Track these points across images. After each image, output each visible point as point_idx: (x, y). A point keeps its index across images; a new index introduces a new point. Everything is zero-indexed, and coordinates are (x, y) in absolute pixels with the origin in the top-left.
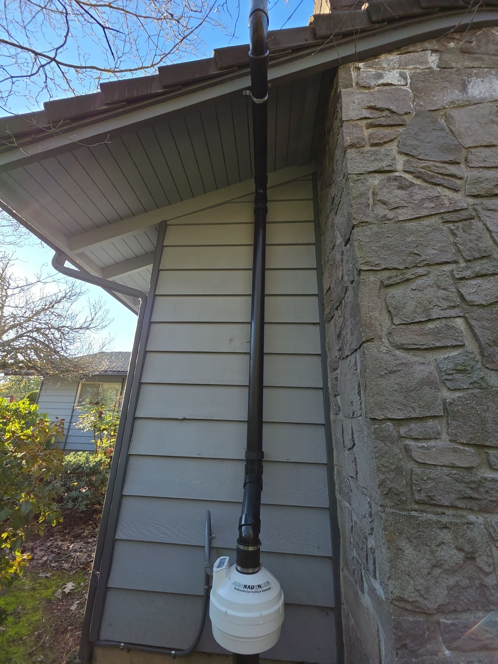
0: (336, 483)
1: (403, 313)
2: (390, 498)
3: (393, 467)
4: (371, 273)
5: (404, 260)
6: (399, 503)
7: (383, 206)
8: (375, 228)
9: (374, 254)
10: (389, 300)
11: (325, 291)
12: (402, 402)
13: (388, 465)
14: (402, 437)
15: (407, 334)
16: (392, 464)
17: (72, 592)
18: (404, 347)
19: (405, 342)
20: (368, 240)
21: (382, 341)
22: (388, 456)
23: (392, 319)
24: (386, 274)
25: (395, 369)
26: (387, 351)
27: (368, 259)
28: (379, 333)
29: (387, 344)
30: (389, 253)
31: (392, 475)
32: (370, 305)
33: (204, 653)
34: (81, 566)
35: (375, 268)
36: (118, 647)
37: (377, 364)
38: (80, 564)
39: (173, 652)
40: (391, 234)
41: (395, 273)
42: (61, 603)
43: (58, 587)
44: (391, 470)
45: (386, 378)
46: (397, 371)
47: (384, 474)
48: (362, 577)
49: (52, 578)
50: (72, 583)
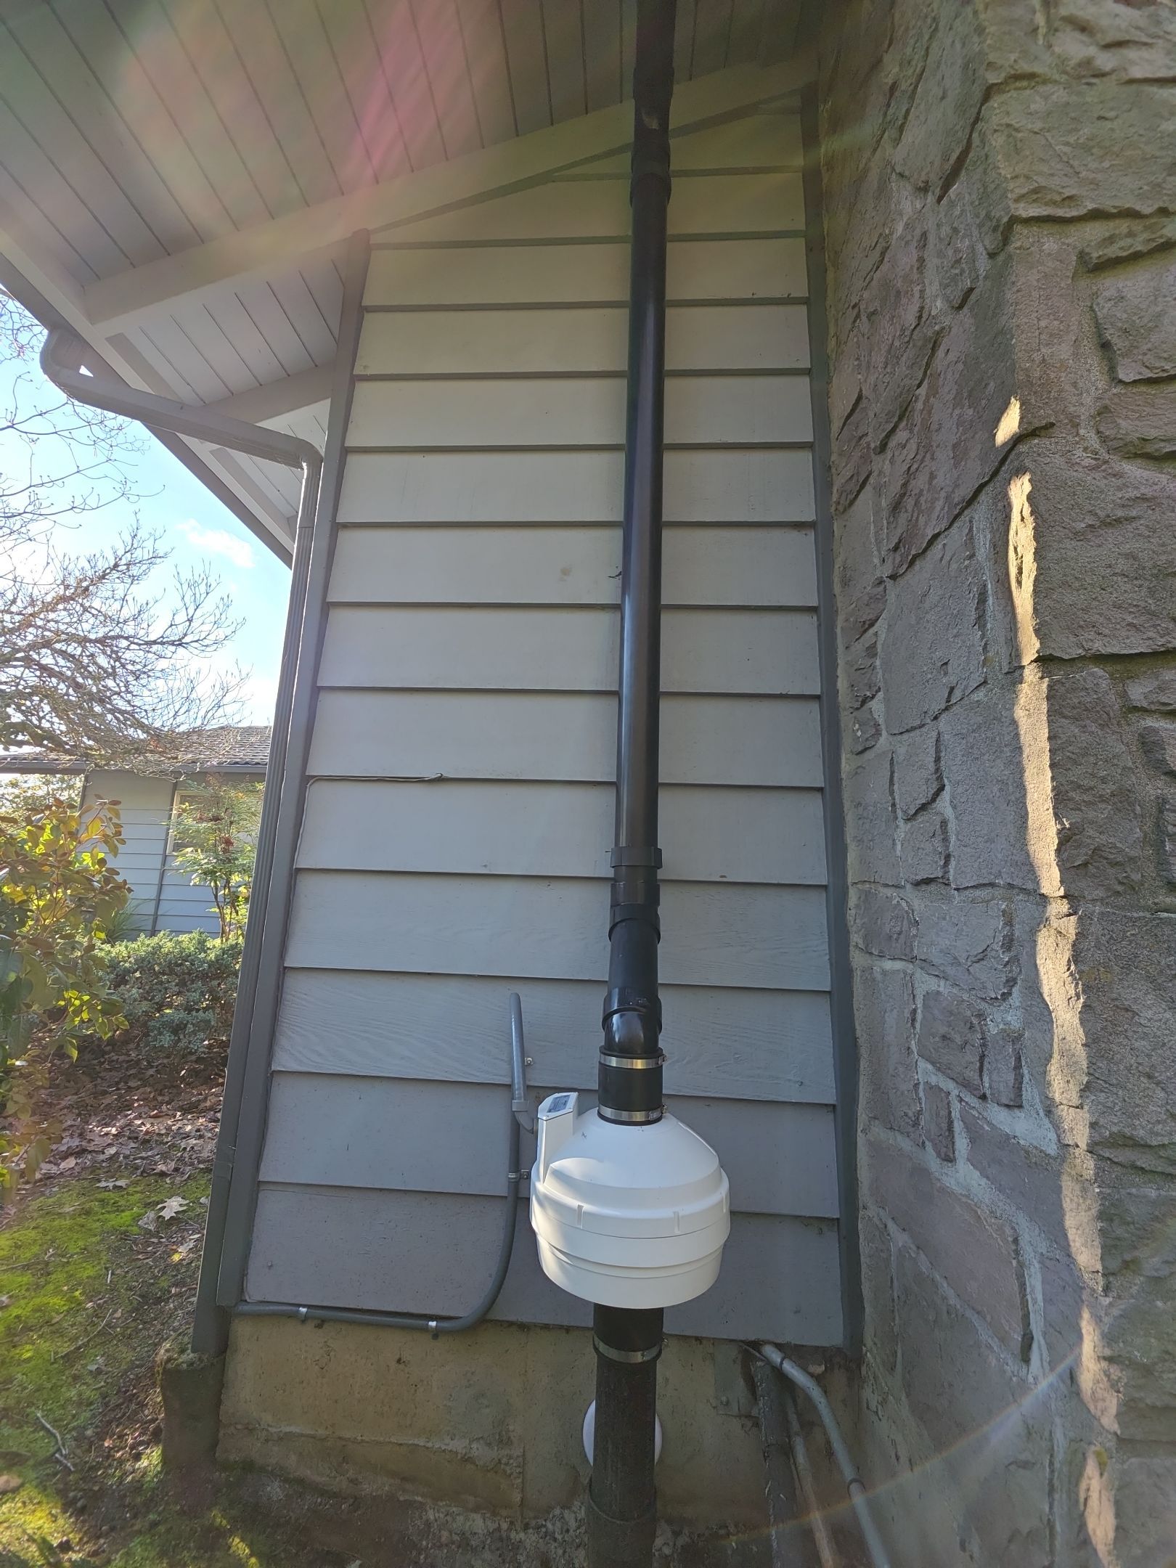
0: (853, 929)
1: (1149, 346)
2: (1094, 876)
3: (1109, 789)
4: (1047, 229)
5: (1158, 186)
6: (1120, 888)
7: (1078, 35)
8: (1059, 95)
9: (1059, 166)
10: (1103, 310)
11: (836, 426)
12: (1142, 604)
13: (1092, 784)
14: (1136, 709)
15: (1158, 412)
16: (1104, 780)
17: (180, 1216)
18: (1149, 449)
19: (1153, 433)
20: (1038, 125)
21: (1078, 434)
22: (1092, 759)
23: (1112, 369)
24: (1095, 231)
25: (1120, 513)
26: (1094, 462)
27: (1042, 181)
28: (1072, 409)
29: (1094, 441)
30: (1106, 164)
31: (1102, 813)
32: (1043, 324)
33: (511, 1324)
34: (202, 1166)
35: (1060, 212)
36: (293, 1316)
37: (1062, 499)
38: (199, 1163)
39: (433, 1324)
40: (1112, 109)
41: (1123, 226)
42: (155, 1240)
43: (147, 1205)
44: (1102, 799)
45: (1089, 540)
46: (1126, 519)
47: (1080, 810)
48: (950, 1123)
49: (131, 1190)
50: (180, 1199)
